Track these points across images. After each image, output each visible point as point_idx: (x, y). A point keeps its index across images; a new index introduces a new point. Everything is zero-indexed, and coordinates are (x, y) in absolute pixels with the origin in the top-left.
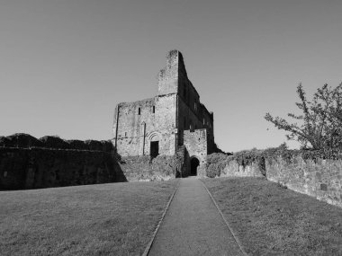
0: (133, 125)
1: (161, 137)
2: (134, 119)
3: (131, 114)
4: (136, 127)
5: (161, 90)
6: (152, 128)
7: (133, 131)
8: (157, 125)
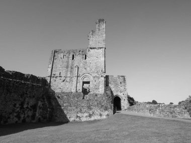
0: (67, 67)
1: (92, 78)
2: (68, 62)
3: (66, 59)
4: (69, 69)
5: (92, 44)
6: (84, 71)
7: (67, 71)
8: (88, 69)
